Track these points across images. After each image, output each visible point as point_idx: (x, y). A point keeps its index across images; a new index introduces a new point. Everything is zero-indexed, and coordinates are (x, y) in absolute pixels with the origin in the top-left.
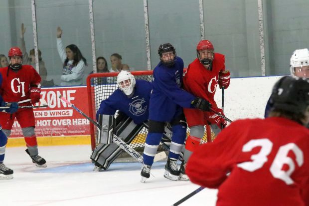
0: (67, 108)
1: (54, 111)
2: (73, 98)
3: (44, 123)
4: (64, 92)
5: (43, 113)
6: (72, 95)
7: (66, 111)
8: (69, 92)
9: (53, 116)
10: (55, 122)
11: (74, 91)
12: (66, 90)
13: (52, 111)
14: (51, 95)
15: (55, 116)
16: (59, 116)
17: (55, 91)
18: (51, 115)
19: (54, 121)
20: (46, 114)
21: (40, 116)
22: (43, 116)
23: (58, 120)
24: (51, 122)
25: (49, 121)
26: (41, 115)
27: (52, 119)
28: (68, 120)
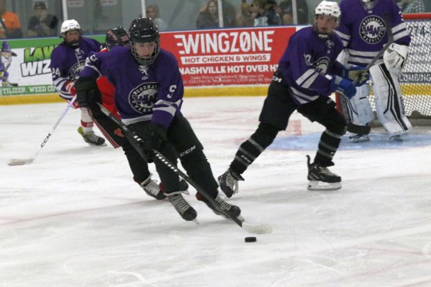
0: (264, 52)
1: (247, 55)
2: (271, 41)
3: (236, 69)
4: (260, 33)
5: (235, 59)
6: (269, 37)
7: (262, 55)
8: (266, 33)
9: (246, 61)
10: (249, 68)
11: (272, 32)
12: (263, 30)
13: (245, 55)
14: (244, 37)
15: (250, 61)
16: (254, 61)
17: (249, 32)
18: (245, 59)
19: (248, 66)
20: (238, 59)
21: (231, 61)
22: (235, 61)
23: (253, 66)
24: (245, 69)
25: (242, 67)
26: (233, 60)
27: (245, 64)
28: (264, 66)
